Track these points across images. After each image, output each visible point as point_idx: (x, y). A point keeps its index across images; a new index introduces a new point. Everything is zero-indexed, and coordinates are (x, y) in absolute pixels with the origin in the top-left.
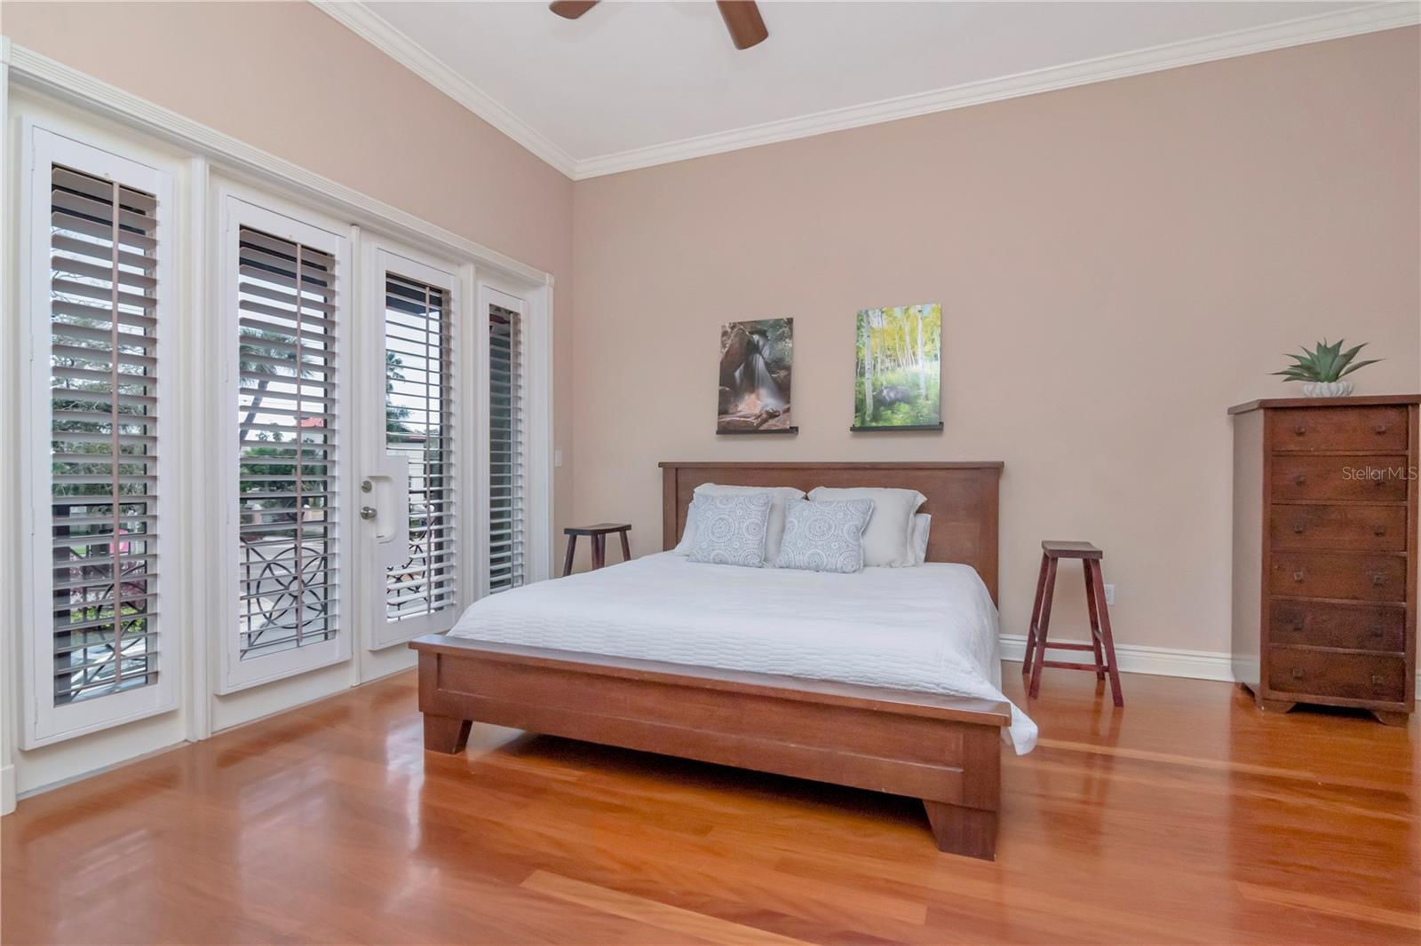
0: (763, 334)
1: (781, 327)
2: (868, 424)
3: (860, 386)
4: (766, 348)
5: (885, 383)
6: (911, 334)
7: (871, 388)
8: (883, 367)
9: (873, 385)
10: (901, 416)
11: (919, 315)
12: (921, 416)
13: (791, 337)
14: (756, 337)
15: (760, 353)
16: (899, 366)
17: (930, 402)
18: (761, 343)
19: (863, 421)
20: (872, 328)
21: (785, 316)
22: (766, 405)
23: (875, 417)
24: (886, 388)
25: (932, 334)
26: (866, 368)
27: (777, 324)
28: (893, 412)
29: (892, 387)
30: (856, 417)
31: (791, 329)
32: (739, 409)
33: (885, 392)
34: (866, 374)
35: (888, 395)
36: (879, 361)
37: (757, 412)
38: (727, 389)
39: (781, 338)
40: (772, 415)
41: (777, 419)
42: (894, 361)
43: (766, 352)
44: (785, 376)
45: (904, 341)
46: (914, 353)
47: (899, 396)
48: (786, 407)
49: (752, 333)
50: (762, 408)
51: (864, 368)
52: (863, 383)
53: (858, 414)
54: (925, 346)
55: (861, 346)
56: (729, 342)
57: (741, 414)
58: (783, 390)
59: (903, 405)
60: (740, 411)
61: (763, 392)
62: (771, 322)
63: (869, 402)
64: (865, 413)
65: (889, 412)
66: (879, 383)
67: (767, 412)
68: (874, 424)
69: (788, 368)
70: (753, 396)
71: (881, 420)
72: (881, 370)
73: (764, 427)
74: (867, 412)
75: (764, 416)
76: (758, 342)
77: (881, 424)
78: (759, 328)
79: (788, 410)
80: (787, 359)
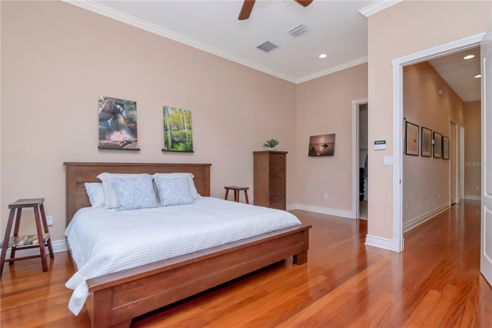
0: (122, 105)
1: (131, 105)
2: (170, 149)
3: (166, 135)
4: (124, 112)
5: (175, 135)
6: (182, 119)
7: (170, 136)
8: (174, 129)
9: (171, 135)
10: (181, 147)
11: (184, 112)
12: (188, 148)
13: (136, 110)
14: (118, 106)
15: (121, 114)
16: (179, 129)
17: (190, 143)
18: (121, 109)
19: (168, 148)
20: (169, 114)
21: (133, 100)
22: (126, 138)
23: (172, 147)
24: (175, 137)
25: (189, 120)
26: (168, 128)
27: (129, 103)
28: (178, 146)
29: (178, 137)
30: (165, 146)
31: (136, 106)
32: (111, 138)
33: (175, 138)
34: (168, 131)
35: (177, 139)
36: (172, 126)
37: (121, 140)
38: (104, 128)
39: (131, 109)
40: (129, 142)
41: (132, 144)
42: (178, 127)
43: (124, 114)
44: (134, 126)
45: (180, 121)
46: (184, 126)
47: (180, 140)
48: (136, 139)
49: (116, 104)
50: (124, 139)
51: (167, 128)
52: (167, 134)
53: (166, 145)
54: (187, 124)
55: (165, 119)
56: (104, 105)
57: (113, 140)
58: (133, 131)
59: (181, 143)
60: (112, 139)
61: (124, 131)
62: (126, 101)
63: (170, 141)
64: (168, 145)
65: (177, 145)
66: (173, 135)
67: (126, 141)
68: (172, 149)
69: (135, 123)
70: (119, 133)
71: (174, 148)
72: (173, 130)
73: (125, 147)
74: (169, 145)
75: (125, 142)
76: (120, 109)
77: (174, 150)
78: (121, 103)
79: (136, 141)
80: (135, 119)
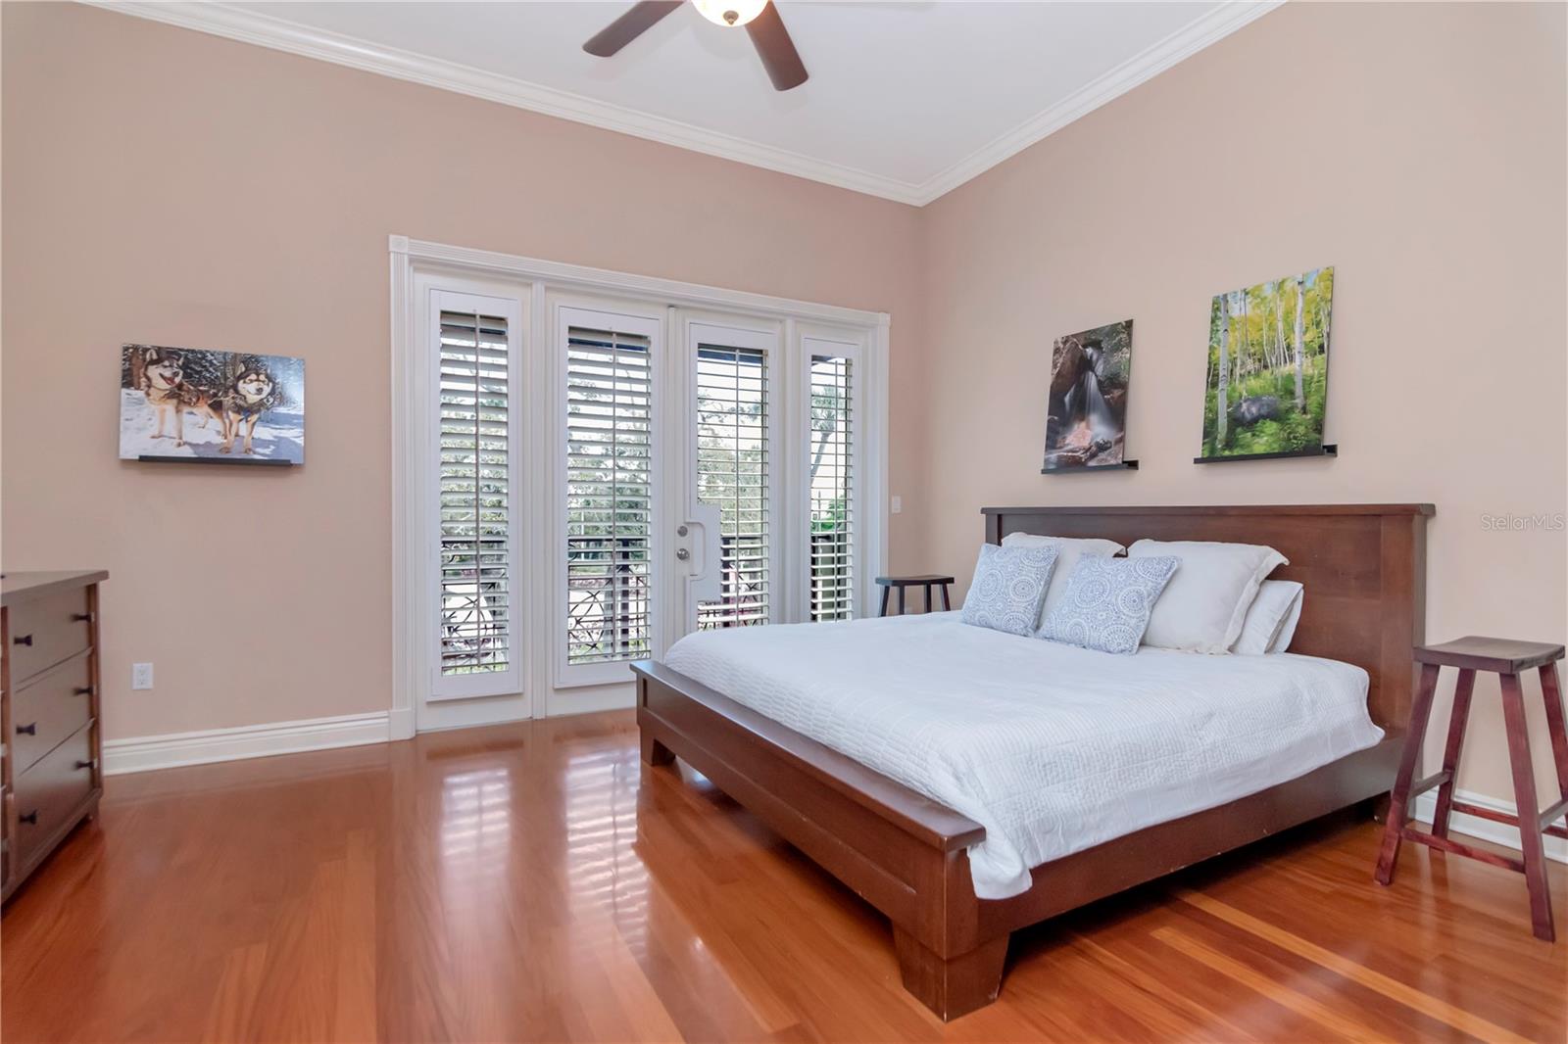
0: (1097, 345)
1: (1118, 333)
2: (1218, 454)
3: (1211, 401)
4: (1100, 362)
5: (1244, 394)
6: (1285, 321)
7: (1226, 402)
8: (1243, 372)
9: (1229, 397)
10: (1266, 438)
11: (1299, 289)
12: (1295, 438)
13: (1129, 345)
14: (1089, 351)
15: (1093, 371)
16: (1266, 367)
17: (1309, 416)
18: (1095, 357)
19: (1213, 450)
20: (1231, 318)
21: (1122, 320)
22: (1097, 435)
23: (1230, 444)
24: (1245, 401)
25: (1317, 314)
26: (1221, 375)
27: (1114, 330)
28: (1254, 435)
29: (1255, 399)
30: (1204, 444)
31: (1130, 335)
32: (1067, 442)
33: (1244, 406)
34: (1220, 385)
35: (1249, 410)
36: (1239, 362)
37: (1086, 444)
38: (1056, 418)
39: (1117, 348)
40: (1102, 447)
41: (1108, 451)
42: (1260, 360)
43: (1100, 368)
44: (1120, 397)
45: (1275, 330)
46: (1289, 347)
47: (1264, 411)
48: (1119, 436)
49: (1085, 346)
50: (1092, 440)
51: (1218, 375)
52: (1215, 397)
53: (1206, 440)
54: (1305, 333)
55: (1215, 345)
56: (1061, 360)
57: (1070, 447)
58: (1117, 415)
59: (1268, 422)
60: (1068, 445)
61: (1094, 418)
62: (1107, 329)
63: (1223, 422)
64: (1216, 438)
65: (1249, 434)
66: (1237, 394)
67: (1097, 444)
68: (1227, 453)
69: (1123, 386)
70: (1083, 425)
71: (1237, 447)
72: (1240, 375)
73: (1092, 463)
74: (1219, 437)
75: (1094, 449)
76: (1091, 357)
77: (1237, 452)
78: (1093, 339)
79: (1121, 440)
80: (1123, 374)
